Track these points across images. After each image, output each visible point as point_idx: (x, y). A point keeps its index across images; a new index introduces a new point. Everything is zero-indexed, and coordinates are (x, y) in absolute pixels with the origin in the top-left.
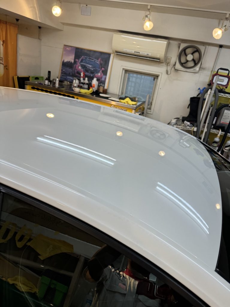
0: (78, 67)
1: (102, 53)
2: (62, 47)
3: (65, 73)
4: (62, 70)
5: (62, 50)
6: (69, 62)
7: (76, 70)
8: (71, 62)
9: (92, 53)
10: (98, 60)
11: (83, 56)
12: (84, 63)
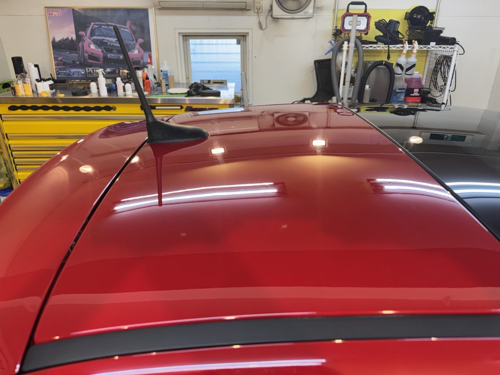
0: (89, 47)
1: (129, 11)
2: (42, 11)
3: (64, 64)
4: (56, 59)
5: (43, 18)
6: (66, 39)
7: (87, 52)
8: (70, 38)
9: (109, 13)
10: (125, 25)
11: (92, 23)
12: (99, 35)
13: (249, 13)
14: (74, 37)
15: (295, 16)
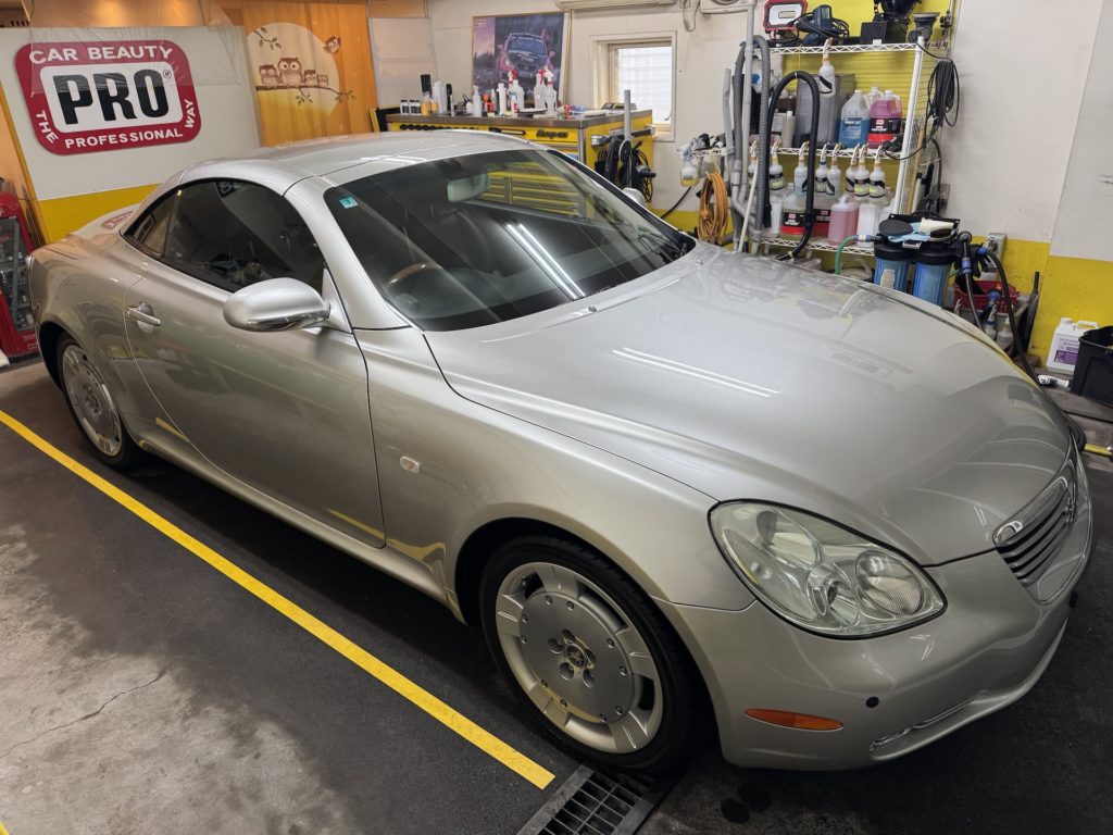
1: (546, 16)
2: (470, 22)
4: (474, 77)
5: (470, 30)
6: (486, 55)
8: (489, 53)
9: (527, 21)
10: (540, 34)
12: (516, 49)
13: (673, 8)
14: (493, 53)
15: (730, 8)
